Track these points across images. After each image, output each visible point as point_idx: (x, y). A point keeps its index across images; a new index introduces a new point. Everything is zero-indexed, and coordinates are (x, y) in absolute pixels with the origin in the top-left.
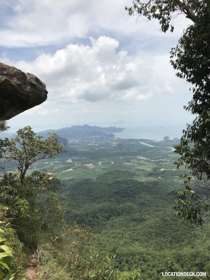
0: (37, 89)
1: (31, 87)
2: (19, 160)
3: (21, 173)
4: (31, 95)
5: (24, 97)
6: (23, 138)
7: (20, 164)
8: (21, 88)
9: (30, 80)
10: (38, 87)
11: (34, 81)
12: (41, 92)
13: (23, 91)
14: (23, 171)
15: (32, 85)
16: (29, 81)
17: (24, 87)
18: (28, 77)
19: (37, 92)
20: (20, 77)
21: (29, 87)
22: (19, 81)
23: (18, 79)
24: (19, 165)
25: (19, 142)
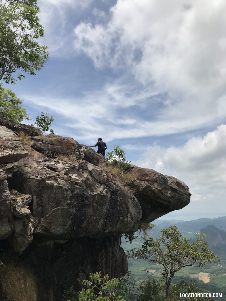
0: (178, 193)
1: (172, 192)
2: (163, 265)
3: (166, 282)
4: (172, 200)
5: (165, 202)
6: (168, 238)
7: (164, 269)
8: (162, 193)
9: (171, 184)
10: (180, 191)
11: (175, 185)
12: (183, 196)
13: (164, 196)
14: (168, 279)
15: (173, 190)
16: (170, 186)
17: (165, 193)
18: (169, 182)
19: (178, 196)
20: (160, 182)
21: (169, 192)
22: (160, 186)
23: (159, 184)
24: (163, 271)
25: (164, 243)
